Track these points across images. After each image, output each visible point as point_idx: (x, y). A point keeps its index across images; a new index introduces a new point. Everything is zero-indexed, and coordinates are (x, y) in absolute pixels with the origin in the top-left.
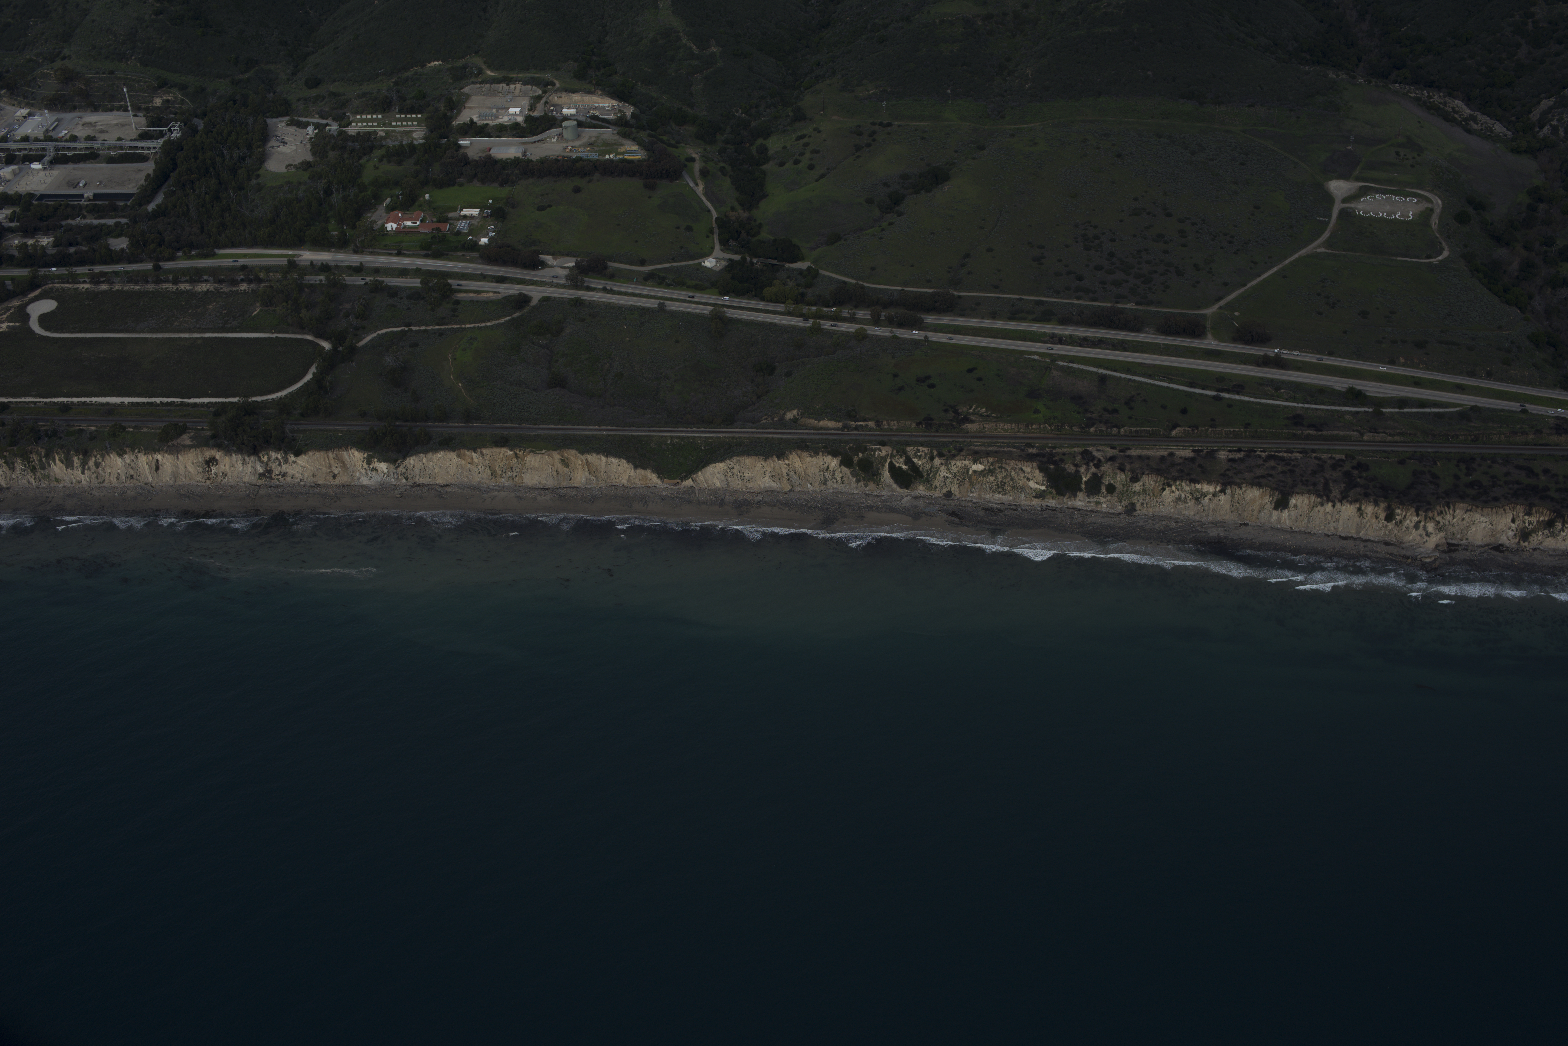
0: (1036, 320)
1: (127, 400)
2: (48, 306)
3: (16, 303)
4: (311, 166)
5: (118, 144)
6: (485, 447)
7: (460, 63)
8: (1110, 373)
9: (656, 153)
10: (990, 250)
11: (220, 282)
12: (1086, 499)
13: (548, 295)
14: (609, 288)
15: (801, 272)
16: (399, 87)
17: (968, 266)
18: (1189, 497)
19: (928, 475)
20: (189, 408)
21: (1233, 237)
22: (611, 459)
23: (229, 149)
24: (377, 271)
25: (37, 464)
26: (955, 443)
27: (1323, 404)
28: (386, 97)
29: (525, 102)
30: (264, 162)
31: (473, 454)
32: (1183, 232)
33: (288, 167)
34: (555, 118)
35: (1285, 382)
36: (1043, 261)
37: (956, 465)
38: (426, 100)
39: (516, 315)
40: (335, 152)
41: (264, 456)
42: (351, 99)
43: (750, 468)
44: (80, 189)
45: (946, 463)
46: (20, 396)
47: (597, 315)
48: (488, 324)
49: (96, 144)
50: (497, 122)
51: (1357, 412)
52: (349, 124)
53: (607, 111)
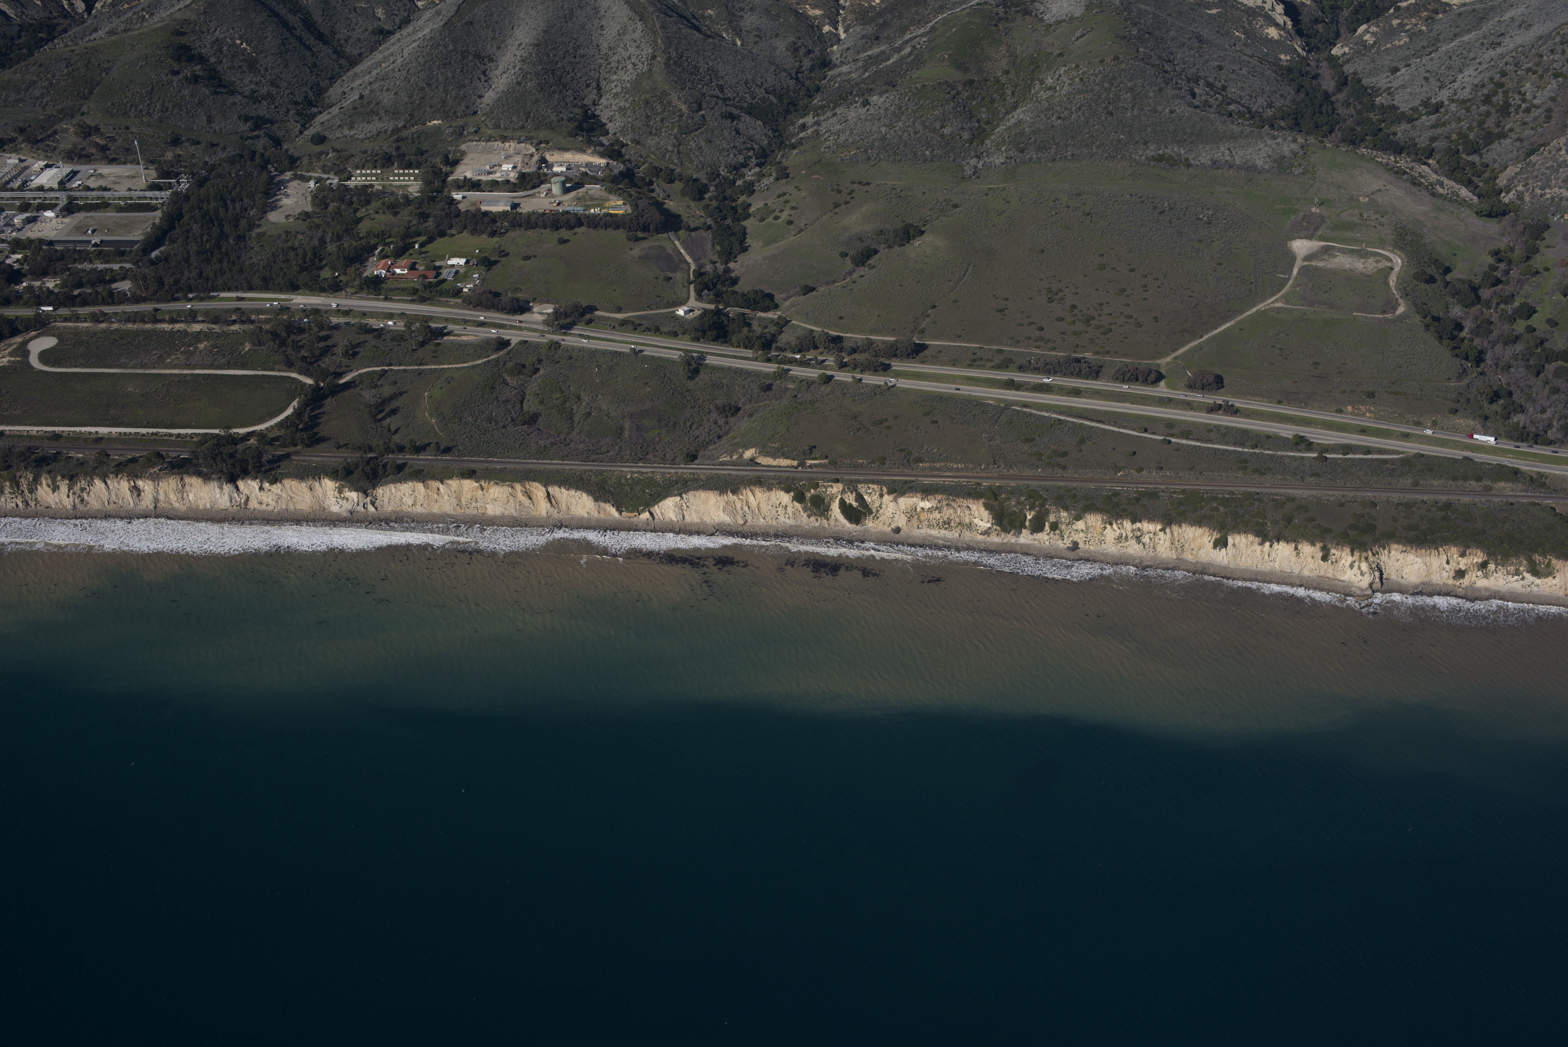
0: (994, 368)
1: (114, 430)
2: (48, 342)
3: (19, 339)
4: (309, 217)
5: (128, 194)
6: (450, 478)
7: (459, 122)
8: (1062, 418)
9: (640, 208)
10: (955, 301)
11: (215, 323)
12: (1031, 537)
13: (525, 339)
14: (585, 334)
15: (772, 321)
16: (399, 144)
17: (933, 316)
18: (1130, 535)
19: (878, 511)
20: (173, 438)
21: (1193, 292)
22: (572, 492)
23: (233, 201)
24: (364, 314)
25: (24, 487)
26: (906, 482)
27: (1269, 449)
28: (386, 153)
29: (518, 159)
30: (265, 212)
31: (441, 487)
32: (1146, 286)
33: (287, 217)
34: (546, 175)
35: (1232, 428)
36: (1006, 312)
37: (905, 502)
38: (424, 157)
39: (493, 357)
40: (334, 204)
41: (241, 484)
42: (353, 156)
43: (705, 502)
44: (89, 235)
45: (895, 500)
46: (14, 424)
47: (571, 358)
48: (465, 365)
49: (107, 194)
50: (490, 177)
51: (1302, 457)
52: (349, 178)
53: (598, 168)
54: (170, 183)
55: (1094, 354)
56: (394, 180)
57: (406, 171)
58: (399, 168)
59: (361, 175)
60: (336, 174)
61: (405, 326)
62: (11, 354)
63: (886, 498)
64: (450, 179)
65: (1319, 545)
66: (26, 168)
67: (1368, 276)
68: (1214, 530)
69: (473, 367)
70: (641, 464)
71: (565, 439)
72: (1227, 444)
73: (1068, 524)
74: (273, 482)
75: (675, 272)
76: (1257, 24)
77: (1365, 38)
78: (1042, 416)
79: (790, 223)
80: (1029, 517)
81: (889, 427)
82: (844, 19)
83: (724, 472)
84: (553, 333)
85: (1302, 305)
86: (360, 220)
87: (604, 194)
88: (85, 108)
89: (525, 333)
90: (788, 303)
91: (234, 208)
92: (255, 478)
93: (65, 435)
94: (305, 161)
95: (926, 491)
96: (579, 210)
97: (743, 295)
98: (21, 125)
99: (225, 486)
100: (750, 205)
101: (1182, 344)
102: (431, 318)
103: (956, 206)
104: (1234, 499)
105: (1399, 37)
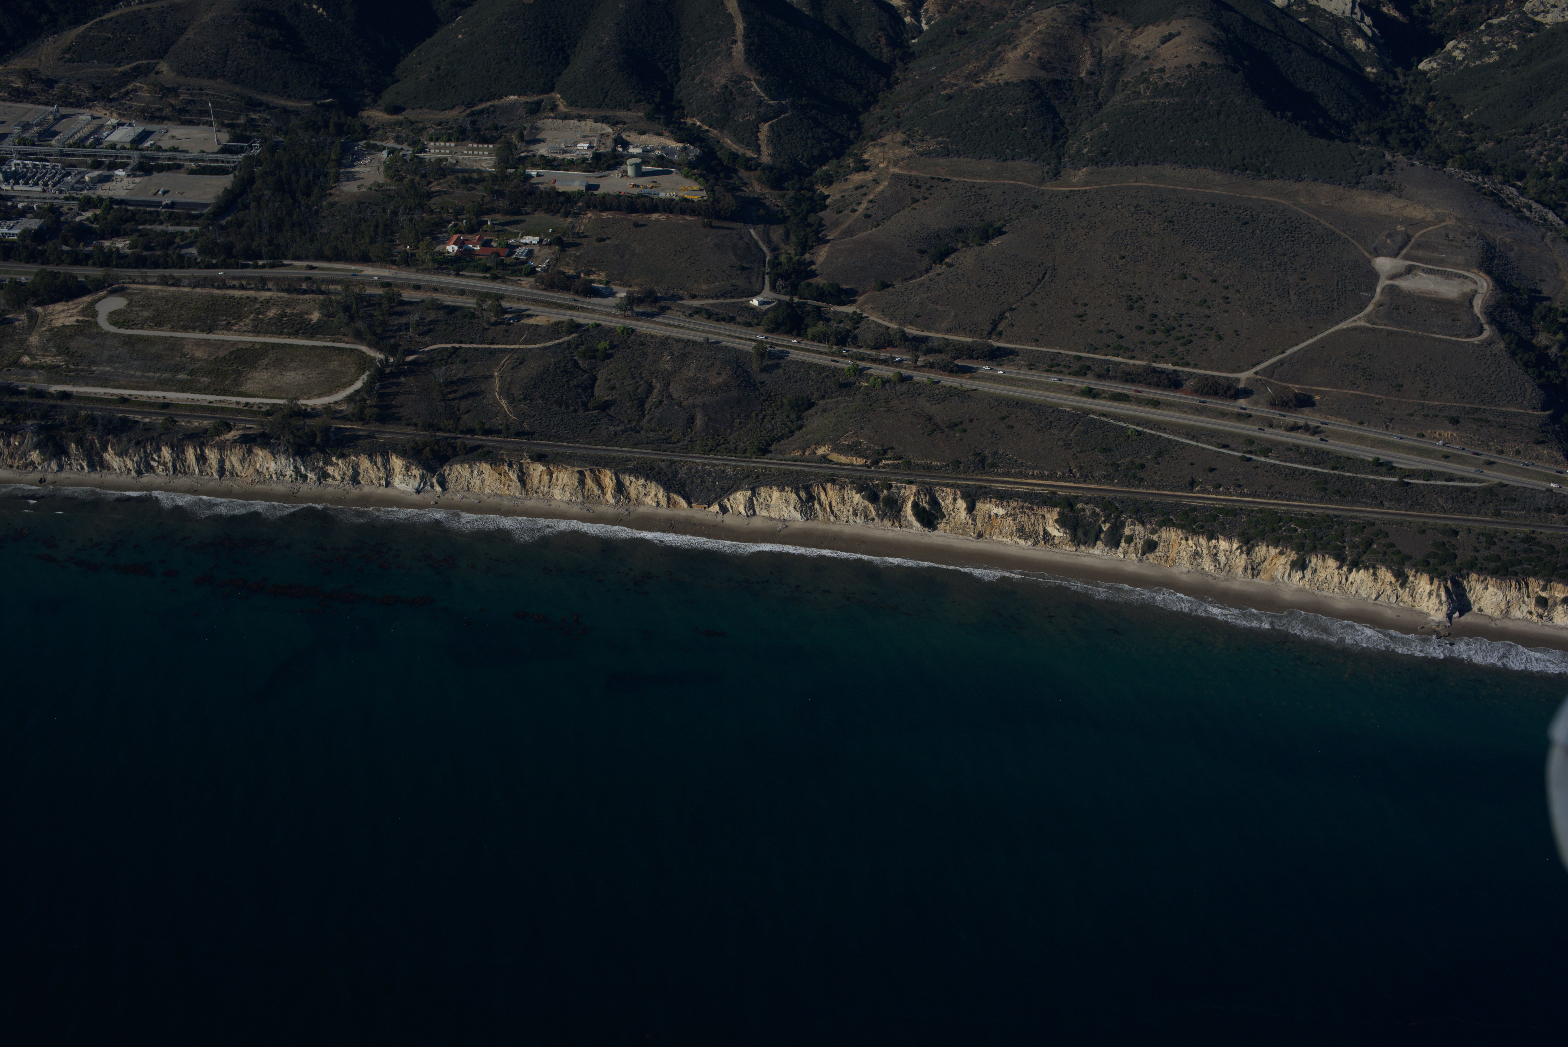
2: (117, 304)
3: (87, 299)
4: (382, 188)
5: (200, 156)
7: (535, 98)
8: (1140, 429)
9: (716, 194)
10: (1035, 305)
12: (1104, 549)
13: (598, 322)
15: (847, 315)
16: (474, 118)
17: (1010, 318)
19: (950, 515)
20: (241, 407)
21: (1275, 306)
22: (644, 483)
23: (305, 167)
24: (436, 290)
26: (980, 487)
27: (1348, 471)
28: (461, 126)
29: (594, 138)
30: (338, 183)
31: (509, 469)
32: (1227, 298)
33: (362, 188)
35: (1312, 448)
38: (499, 132)
39: (565, 339)
40: (408, 176)
42: (427, 127)
44: (160, 196)
47: (643, 345)
48: (536, 346)
50: (566, 156)
51: (1383, 481)
52: (423, 150)
53: (672, 152)
54: (242, 147)
55: (1174, 365)
57: (481, 146)
58: (474, 142)
59: (436, 148)
60: (410, 145)
61: (477, 303)
62: (79, 314)
63: (960, 502)
64: (524, 155)
65: (1397, 572)
66: (100, 125)
67: (1453, 299)
68: (1292, 551)
69: (546, 348)
70: (711, 456)
71: (636, 427)
72: (1306, 463)
73: (1143, 538)
75: (750, 260)
76: (1345, 34)
77: (1454, 54)
78: (1119, 426)
79: (867, 216)
80: (1104, 530)
81: (964, 430)
83: (796, 468)
84: (626, 318)
86: (431, 194)
87: (681, 178)
88: (159, 68)
89: (597, 316)
90: (863, 298)
91: (306, 176)
92: (321, 452)
93: (132, 398)
94: (380, 130)
95: (1001, 498)
96: (655, 193)
98: (94, 81)
99: (291, 459)
100: (827, 196)
101: (1263, 360)
102: (502, 297)
103: (1036, 207)
104: (1313, 520)
105: (1489, 54)
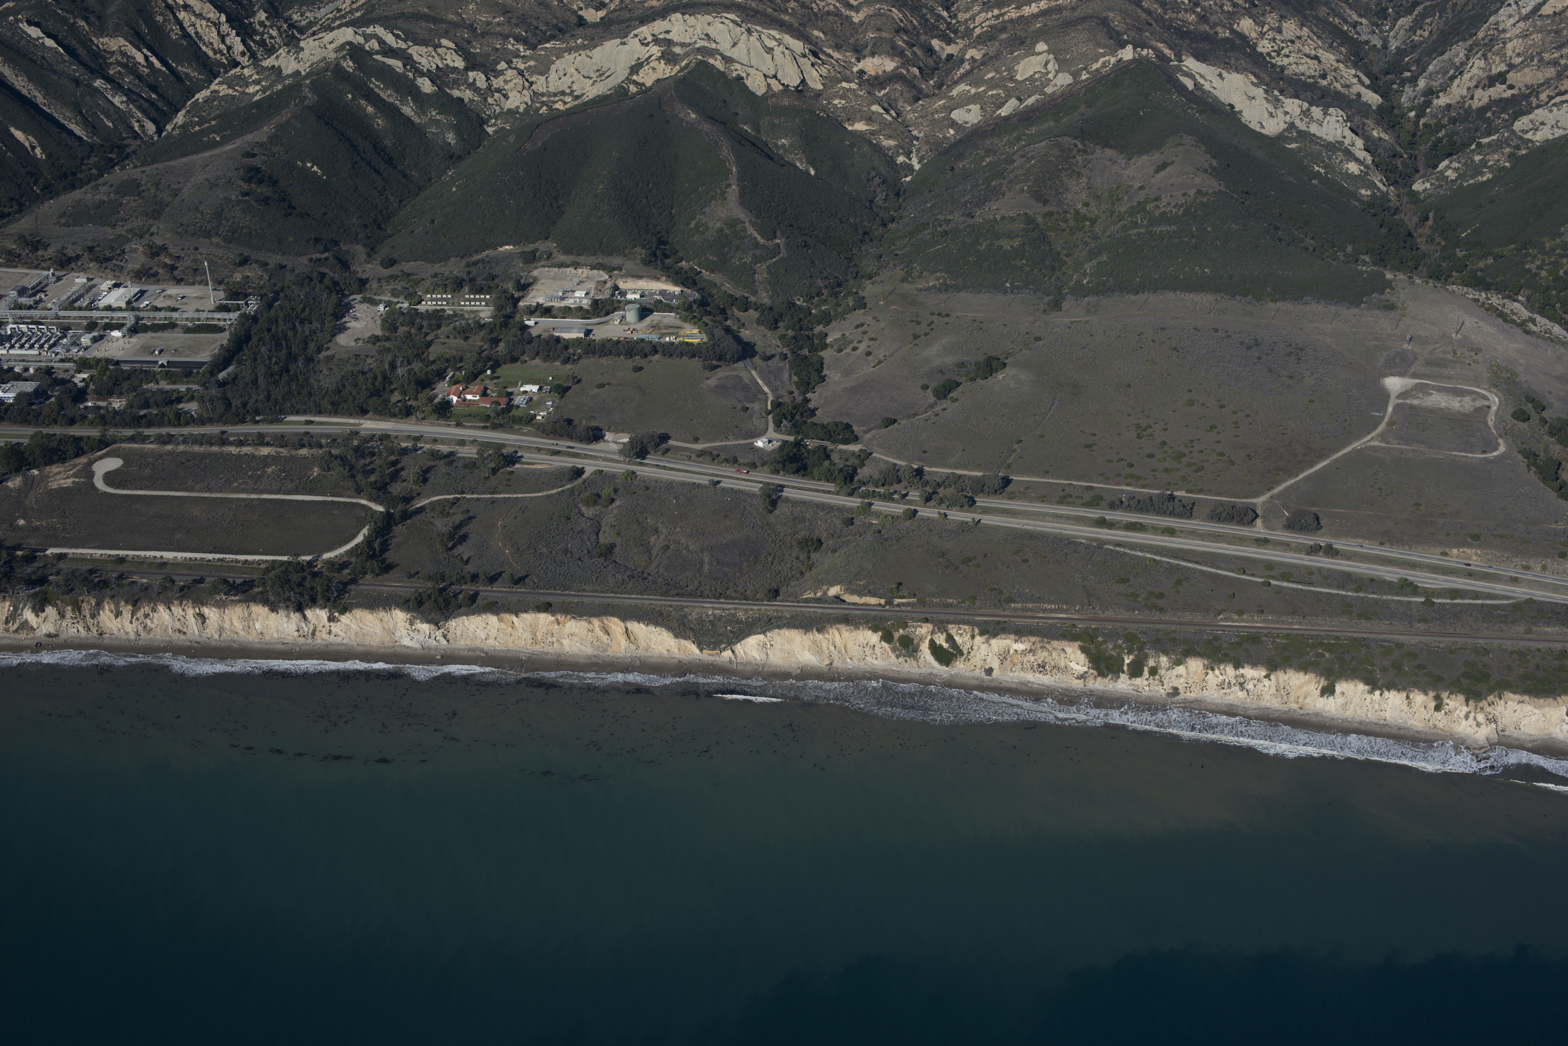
2: (113, 464)
3: (83, 460)
4: (379, 340)
5: (196, 315)
6: (526, 611)
7: (530, 247)
8: (1158, 558)
9: (716, 336)
10: (1042, 436)
11: (282, 447)
12: (1129, 682)
13: (601, 469)
14: (661, 464)
15: (853, 454)
16: (470, 269)
17: (1019, 451)
18: (1233, 681)
19: (969, 653)
20: (240, 565)
21: (1286, 429)
22: (652, 628)
23: (302, 322)
24: (435, 441)
25: (87, 613)
26: (998, 623)
27: (1373, 593)
28: (457, 277)
29: (591, 285)
30: (334, 336)
31: (514, 619)
32: (1237, 423)
33: (356, 340)
34: (620, 302)
35: (1334, 570)
36: (1094, 448)
37: (998, 644)
38: (496, 282)
39: (568, 486)
40: (404, 328)
41: (309, 613)
42: (423, 279)
43: (790, 641)
44: (156, 356)
45: (987, 642)
46: (77, 547)
47: (647, 489)
48: (540, 494)
49: (175, 315)
50: (563, 304)
51: (1409, 602)
52: (419, 303)
53: (672, 295)
54: (238, 304)
55: (1187, 492)
56: (465, 305)
57: (477, 296)
58: (470, 293)
59: (432, 300)
60: (405, 298)
61: (478, 453)
62: (75, 475)
63: (978, 639)
64: (521, 304)
65: (1432, 694)
66: (94, 286)
67: (1466, 415)
68: (1321, 677)
69: (549, 496)
70: (722, 600)
71: (643, 573)
72: (1329, 586)
73: (1168, 669)
74: (343, 611)
75: (753, 402)
76: (1337, 158)
77: (1446, 174)
78: (1136, 556)
79: (869, 354)
80: (1127, 661)
81: (978, 565)
82: (918, 150)
83: (808, 610)
84: (629, 463)
85: (1399, 444)
86: (429, 345)
87: (678, 322)
88: (154, 229)
89: (600, 462)
90: (868, 436)
91: (303, 331)
92: (323, 607)
93: (129, 559)
94: (375, 285)
95: (1020, 633)
96: (654, 337)
97: (823, 426)
98: (90, 244)
99: (292, 615)
100: (826, 335)
101: (1278, 483)
102: (502, 445)
103: (1038, 339)
104: (1340, 644)
105: (1482, 174)
